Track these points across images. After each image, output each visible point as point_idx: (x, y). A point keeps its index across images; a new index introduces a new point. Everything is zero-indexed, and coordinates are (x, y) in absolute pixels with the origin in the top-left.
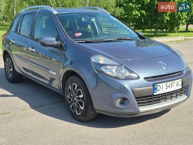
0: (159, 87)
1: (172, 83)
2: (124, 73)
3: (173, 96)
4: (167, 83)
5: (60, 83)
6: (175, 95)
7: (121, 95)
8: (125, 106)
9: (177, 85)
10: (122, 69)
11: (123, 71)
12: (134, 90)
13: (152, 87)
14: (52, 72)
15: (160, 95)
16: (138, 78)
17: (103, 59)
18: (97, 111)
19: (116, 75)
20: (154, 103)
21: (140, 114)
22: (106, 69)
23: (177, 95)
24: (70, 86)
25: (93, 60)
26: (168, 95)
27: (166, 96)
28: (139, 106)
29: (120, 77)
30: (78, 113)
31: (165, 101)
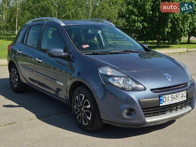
0: (165, 98)
1: (177, 95)
2: (130, 85)
3: (178, 107)
4: (172, 95)
5: (67, 94)
6: (180, 106)
7: (128, 106)
8: (132, 117)
9: (182, 97)
10: (129, 81)
11: (130, 83)
12: (141, 101)
13: (158, 98)
14: (59, 83)
15: (166, 107)
16: (145, 89)
17: (111, 71)
18: (104, 122)
19: (123, 87)
20: (160, 115)
21: (146, 125)
22: (113, 80)
23: (182, 106)
24: (77, 97)
25: (100, 71)
26: (173, 106)
27: (171, 107)
28: (145, 117)
29: (127, 88)
30: (85, 123)
31: (170, 112)
